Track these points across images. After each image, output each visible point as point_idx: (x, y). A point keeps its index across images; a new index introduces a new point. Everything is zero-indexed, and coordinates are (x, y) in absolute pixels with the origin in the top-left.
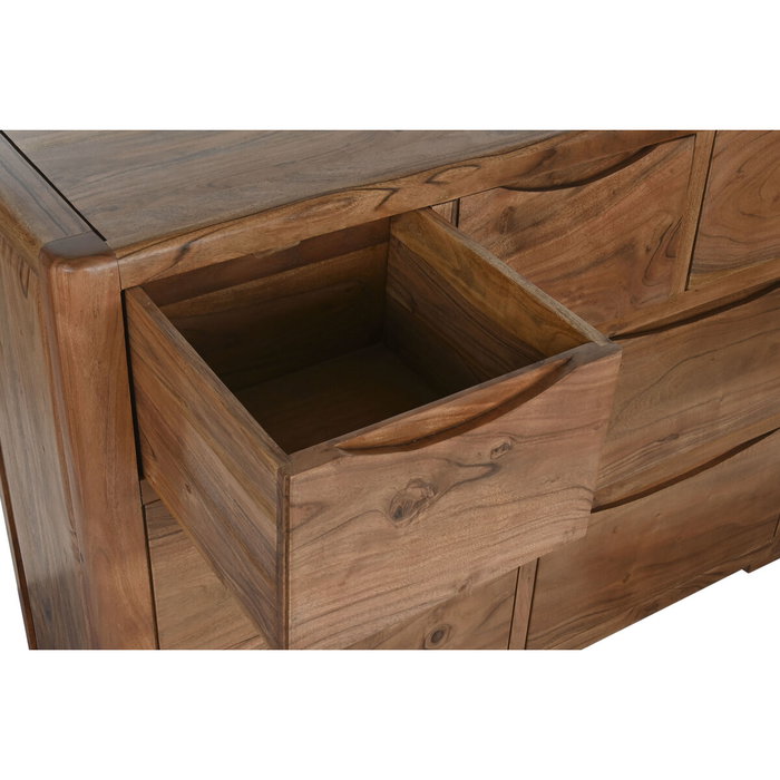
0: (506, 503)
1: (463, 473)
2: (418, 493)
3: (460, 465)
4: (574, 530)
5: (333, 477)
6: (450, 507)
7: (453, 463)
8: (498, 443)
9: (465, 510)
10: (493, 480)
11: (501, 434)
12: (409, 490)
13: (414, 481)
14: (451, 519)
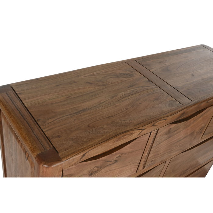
0: (118, 168)
1: (109, 163)
2: (96, 169)
3: (108, 162)
4: (133, 172)
5: (75, 168)
6: (104, 171)
7: (106, 161)
8: (118, 156)
9: (108, 171)
10: (116, 164)
11: (119, 154)
12: (94, 169)
13: (96, 167)
14: (104, 174)
